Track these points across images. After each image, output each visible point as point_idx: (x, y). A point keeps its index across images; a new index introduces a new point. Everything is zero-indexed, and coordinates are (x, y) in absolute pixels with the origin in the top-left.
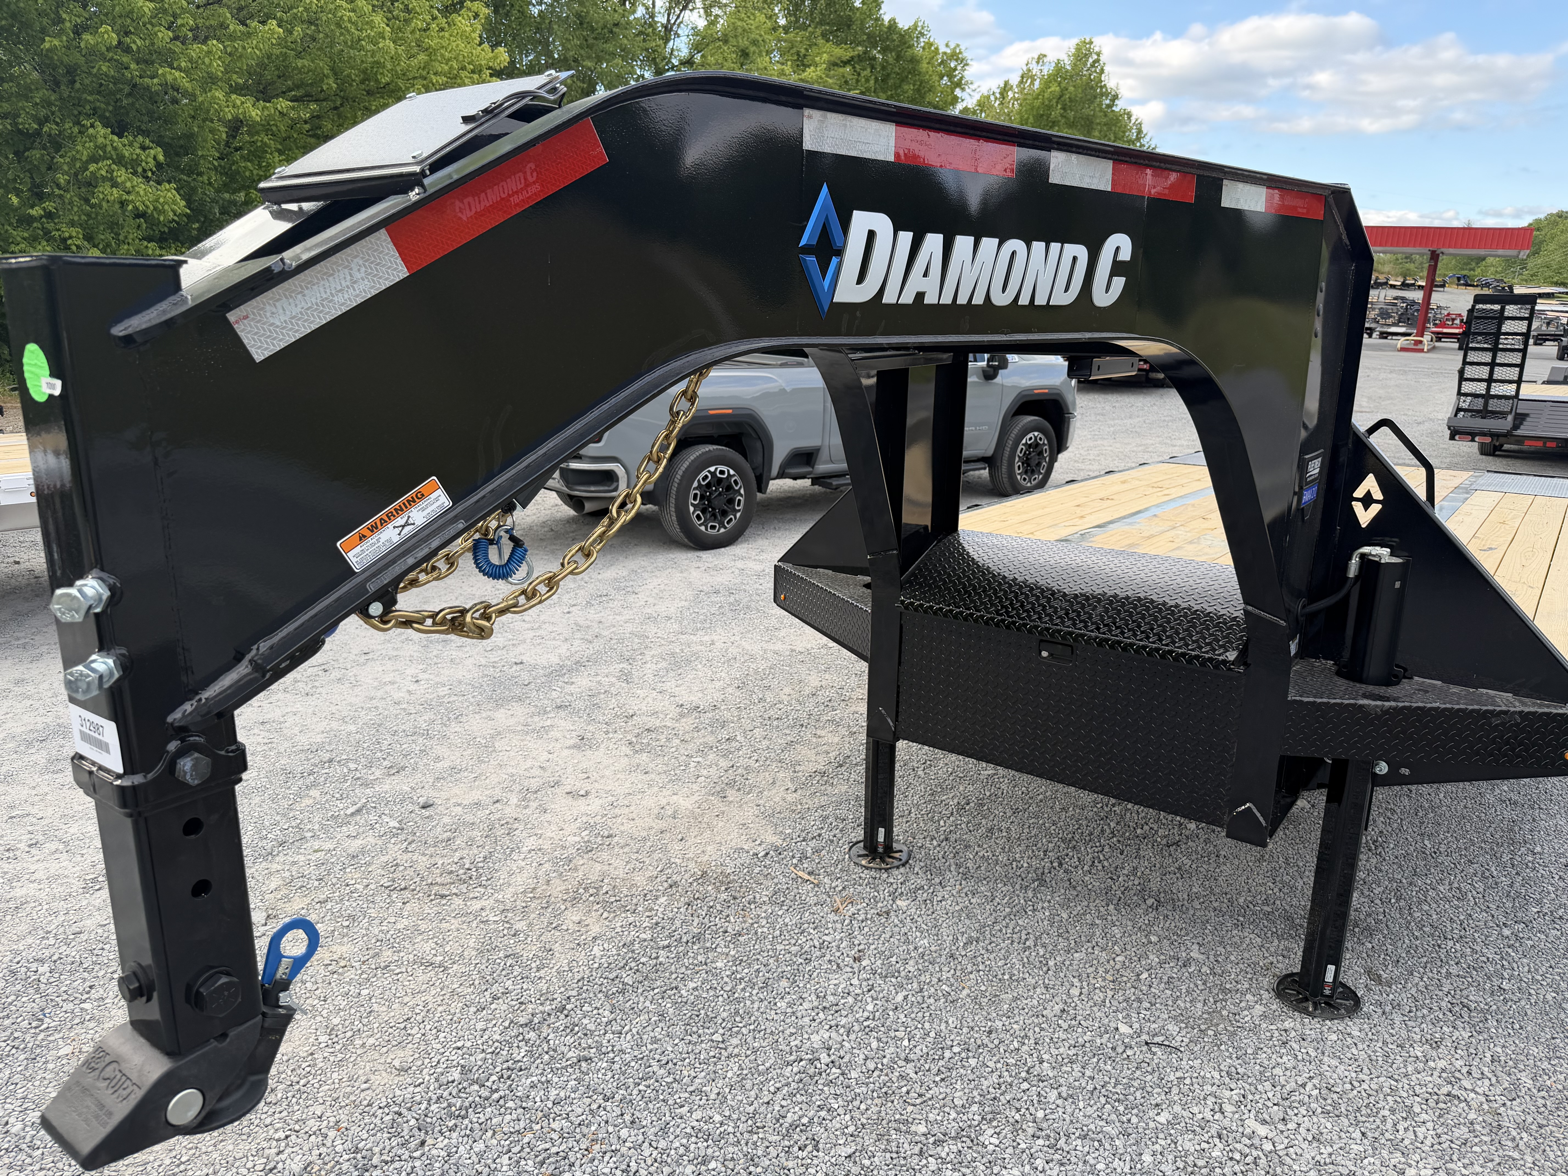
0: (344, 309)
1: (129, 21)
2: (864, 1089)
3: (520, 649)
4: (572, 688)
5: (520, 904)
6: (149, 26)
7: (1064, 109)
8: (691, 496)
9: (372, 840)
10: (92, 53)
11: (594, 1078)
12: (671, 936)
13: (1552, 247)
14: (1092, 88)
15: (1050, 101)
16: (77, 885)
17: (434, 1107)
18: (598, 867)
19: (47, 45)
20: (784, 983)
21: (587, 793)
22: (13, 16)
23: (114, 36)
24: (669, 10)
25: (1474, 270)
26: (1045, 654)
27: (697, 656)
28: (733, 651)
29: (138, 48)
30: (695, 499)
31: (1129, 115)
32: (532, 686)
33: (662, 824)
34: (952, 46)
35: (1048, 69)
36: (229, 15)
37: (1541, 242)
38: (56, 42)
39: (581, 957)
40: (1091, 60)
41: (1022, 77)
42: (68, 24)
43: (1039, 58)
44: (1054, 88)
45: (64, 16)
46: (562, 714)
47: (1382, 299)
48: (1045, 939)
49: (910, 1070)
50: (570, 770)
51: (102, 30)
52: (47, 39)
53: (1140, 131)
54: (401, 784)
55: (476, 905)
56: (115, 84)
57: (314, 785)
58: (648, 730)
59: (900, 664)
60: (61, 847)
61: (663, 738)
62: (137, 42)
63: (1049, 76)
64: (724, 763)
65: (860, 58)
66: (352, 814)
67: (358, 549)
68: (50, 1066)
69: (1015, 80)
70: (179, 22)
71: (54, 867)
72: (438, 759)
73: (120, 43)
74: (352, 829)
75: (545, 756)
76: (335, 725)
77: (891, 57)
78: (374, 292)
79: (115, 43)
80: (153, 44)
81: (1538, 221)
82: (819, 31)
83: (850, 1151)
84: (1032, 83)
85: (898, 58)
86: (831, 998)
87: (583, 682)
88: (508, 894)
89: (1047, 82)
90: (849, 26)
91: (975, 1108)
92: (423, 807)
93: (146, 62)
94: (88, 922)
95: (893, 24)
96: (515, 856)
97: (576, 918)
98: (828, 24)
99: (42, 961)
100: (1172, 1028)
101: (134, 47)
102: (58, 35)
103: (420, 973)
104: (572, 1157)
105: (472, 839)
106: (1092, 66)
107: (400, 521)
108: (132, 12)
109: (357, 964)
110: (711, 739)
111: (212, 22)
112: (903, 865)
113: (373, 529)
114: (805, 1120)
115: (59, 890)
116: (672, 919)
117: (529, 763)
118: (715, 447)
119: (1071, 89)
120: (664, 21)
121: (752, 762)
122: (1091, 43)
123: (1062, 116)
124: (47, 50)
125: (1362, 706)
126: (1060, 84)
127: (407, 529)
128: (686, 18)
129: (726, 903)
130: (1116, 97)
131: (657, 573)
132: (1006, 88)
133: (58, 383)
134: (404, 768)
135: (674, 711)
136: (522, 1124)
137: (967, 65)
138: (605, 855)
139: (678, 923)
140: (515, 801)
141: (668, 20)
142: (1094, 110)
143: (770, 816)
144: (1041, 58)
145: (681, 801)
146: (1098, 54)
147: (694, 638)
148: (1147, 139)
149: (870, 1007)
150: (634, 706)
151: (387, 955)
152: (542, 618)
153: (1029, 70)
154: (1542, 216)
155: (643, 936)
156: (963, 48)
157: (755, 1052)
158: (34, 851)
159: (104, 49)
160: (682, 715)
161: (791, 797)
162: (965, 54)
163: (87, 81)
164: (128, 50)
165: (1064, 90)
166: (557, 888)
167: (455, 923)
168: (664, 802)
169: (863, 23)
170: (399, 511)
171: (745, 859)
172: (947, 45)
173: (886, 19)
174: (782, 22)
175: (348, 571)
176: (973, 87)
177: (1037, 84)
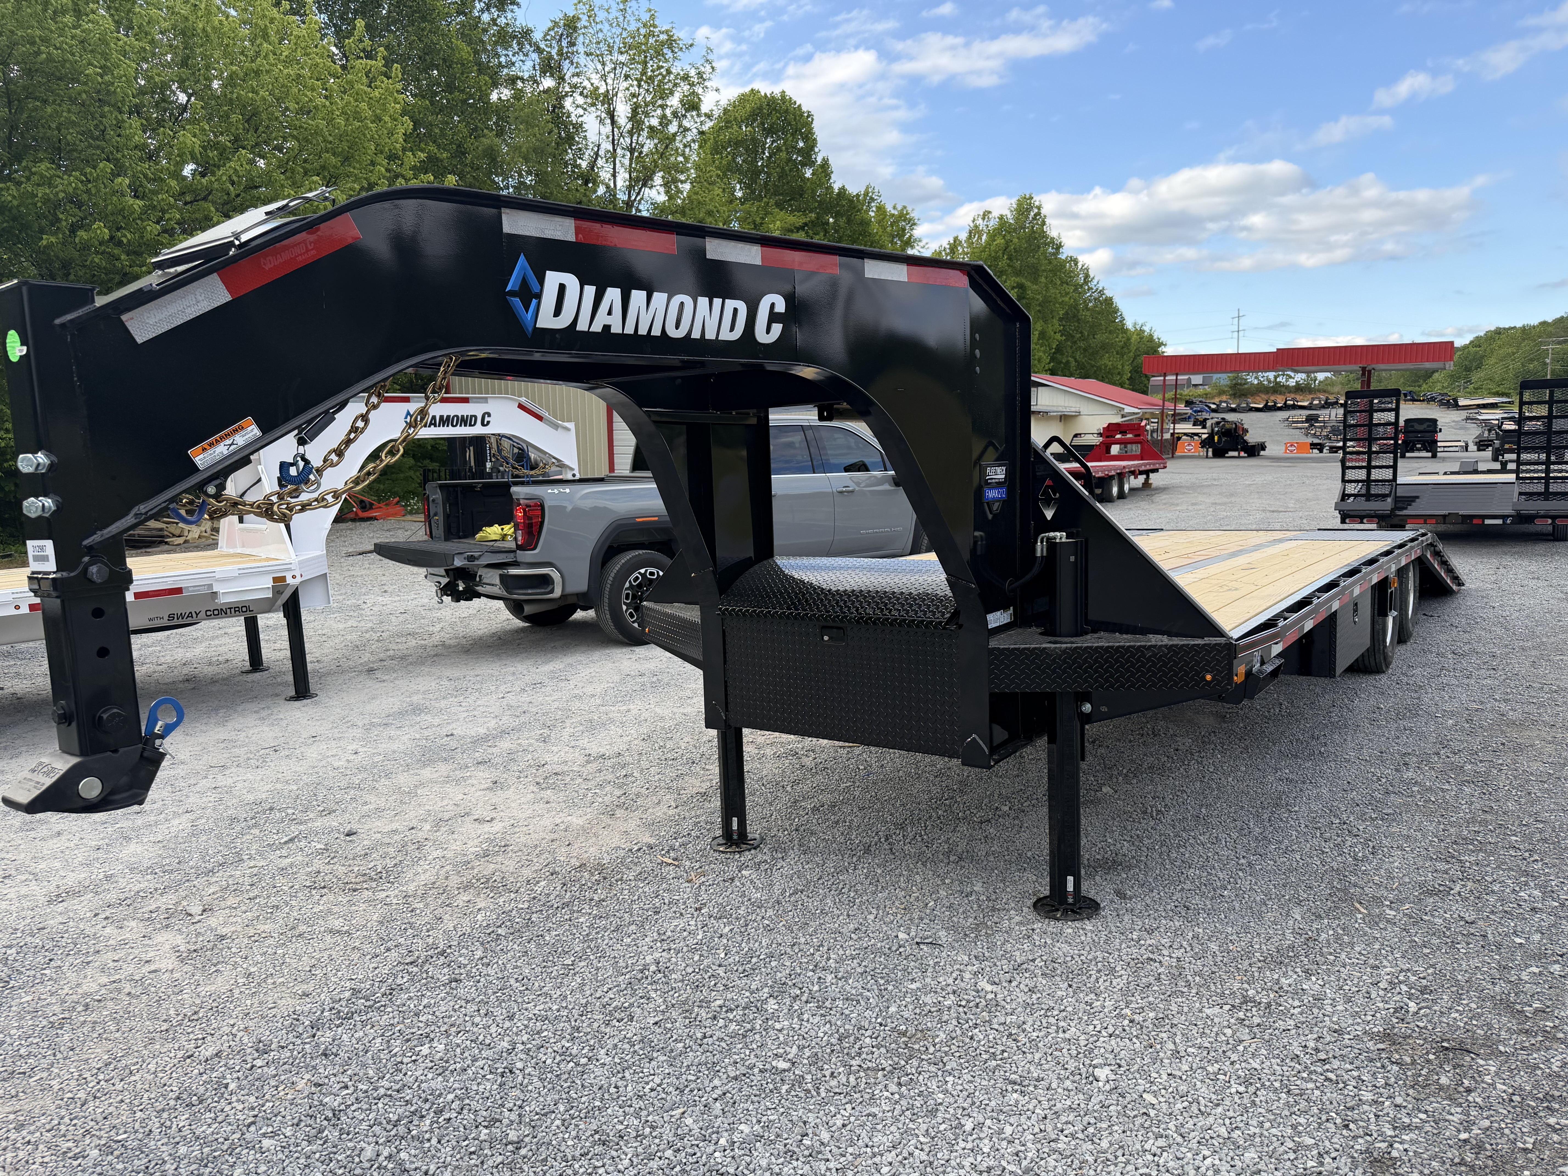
0: (192, 317)
1: (120, 218)
2: (680, 984)
3: (454, 725)
4: (494, 750)
5: (419, 892)
6: (139, 222)
7: (1010, 259)
8: (624, 596)
9: (300, 858)
10: (85, 247)
11: (461, 992)
12: (544, 905)
13: (1492, 361)
14: (1036, 238)
15: (996, 252)
16: (42, 900)
17: (326, 1014)
18: (492, 866)
19: (44, 242)
20: (633, 927)
21: (492, 819)
22: (14, 219)
23: (106, 231)
24: (630, 188)
25: (1420, 386)
26: (826, 638)
27: (612, 721)
28: (646, 715)
29: (129, 241)
30: (627, 598)
31: (1076, 262)
32: (459, 750)
33: (553, 836)
34: (899, 208)
35: (993, 223)
36: (212, 209)
37: (1482, 357)
38: (53, 239)
39: (466, 922)
40: (1032, 214)
41: (970, 232)
42: (64, 223)
43: (984, 215)
44: (1000, 241)
45: (61, 216)
46: (482, 767)
47: (1333, 417)
48: (859, 887)
49: (721, 971)
50: (481, 804)
51: (95, 226)
52: (44, 237)
53: (1087, 276)
54: (333, 822)
55: (383, 895)
56: (106, 274)
57: (256, 825)
58: (556, 774)
59: (725, 663)
60: (31, 877)
61: (568, 779)
62: (127, 236)
63: (994, 230)
64: (618, 793)
65: (813, 224)
66: (286, 843)
67: (201, 456)
68: (14, 1009)
69: (963, 236)
70: (167, 216)
71: (24, 890)
72: (366, 803)
73: (112, 238)
74: (284, 852)
75: (461, 796)
76: (279, 786)
77: (842, 221)
78: (210, 308)
79: (107, 237)
80: (142, 237)
81: (1478, 338)
82: (772, 202)
83: (657, 1019)
84: (980, 238)
85: (849, 221)
86: (669, 933)
87: (505, 744)
88: (411, 887)
89: (992, 236)
90: (801, 195)
91: (766, 990)
92: (348, 835)
93: (135, 253)
94: (52, 922)
95: (843, 190)
96: (421, 862)
97: (466, 899)
98: (782, 194)
99: (10, 947)
100: (942, 934)
101: (125, 240)
102: (55, 234)
103: (328, 938)
104: (432, 1035)
105: (387, 854)
106: (1034, 218)
107: (228, 442)
108: (123, 209)
109: (276, 935)
110: (610, 777)
111: (197, 216)
112: (755, 848)
113: (211, 445)
114: (626, 1005)
115: (26, 904)
116: (548, 895)
117: (445, 802)
118: (641, 552)
119: (1015, 240)
120: (626, 198)
121: (643, 790)
122: (1031, 198)
123: (1009, 265)
124: (45, 247)
125: (1045, 648)
126: (1004, 236)
127: (233, 447)
128: (646, 195)
129: (598, 882)
130: (1059, 246)
131: (591, 665)
132: (956, 242)
133: (25, 348)
134: (334, 811)
135: (582, 759)
136: (396, 1020)
137: (915, 224)
138: (499, 859)
139: (552, 897)
140: (428, 827)
141: (630, 197)
142: (1038, 259)
143: (650, 826)
144: (986, 214)
145: (575, 820)
146: (1039, 208)
147: (613, 708)
148: (1095, 281)
149: (700, 937)
150: (547, 758)
151: (302, 928)
152: (479, 703)
153: (976, 227)
154: (1482, 334)
155: (521, 906)
156: (909, 209)
157: (598, 969)
158: (6, 881)
159: (97, 243)
160: (588, 762)
161: (671, 812)
162: (912, 215)
163: (80, 273)
164: (120, 244)
165: (1008, 243)
166: (454, 881)
167: (363, 906)
168: (558, 821)
169: (814, 192)
170: (228, 436)
171: (622, 853)
172: (894, 208)
173: (836, 187)
174: (739, 194)
175: (195, 469)
176: (921, 244)
177: (984, 237)
